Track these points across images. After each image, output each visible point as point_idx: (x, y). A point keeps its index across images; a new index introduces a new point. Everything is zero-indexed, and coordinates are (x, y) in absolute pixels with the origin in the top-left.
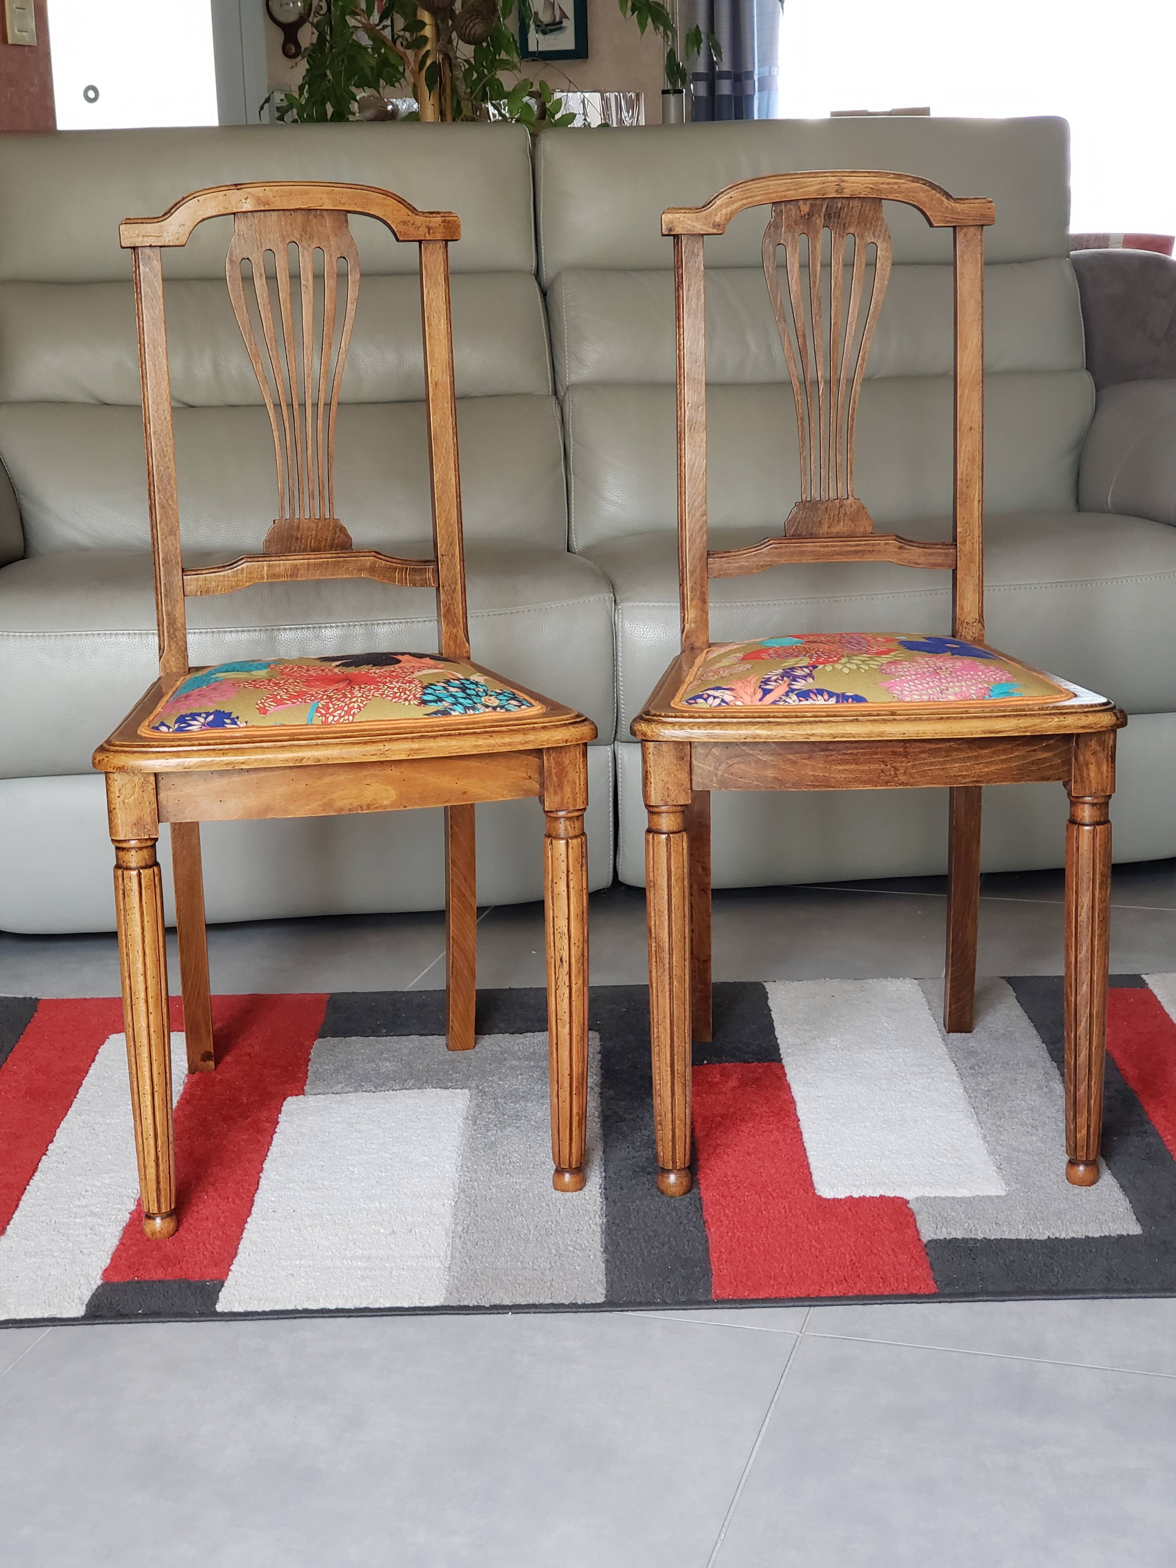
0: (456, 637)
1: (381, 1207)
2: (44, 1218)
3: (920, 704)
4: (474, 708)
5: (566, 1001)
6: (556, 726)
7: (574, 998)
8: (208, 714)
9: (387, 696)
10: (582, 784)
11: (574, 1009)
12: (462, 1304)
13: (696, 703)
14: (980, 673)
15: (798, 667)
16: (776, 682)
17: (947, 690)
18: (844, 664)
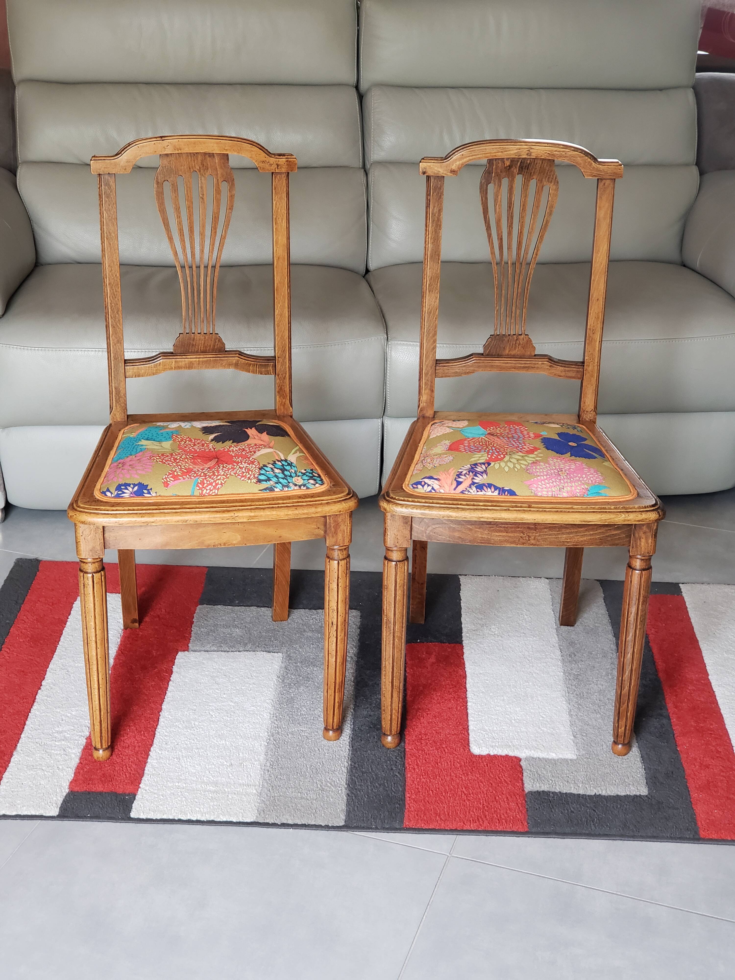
0: (285, 404)
1: (226, 744)
2: (38, 740)
3: (546, 498)
4: (288, 486)
5: (334, 644)
6: (335, 502)
7: (338, 643)
8: (135, 485)
9: (239, 475)
10: (348, 532)
11: (338, 649)
12: (265, 822)
13: (417, 488)
14: (584, 476)
15: (479, 463)
16: (465, 476)
17: (563, 489)
18: (506, 462)
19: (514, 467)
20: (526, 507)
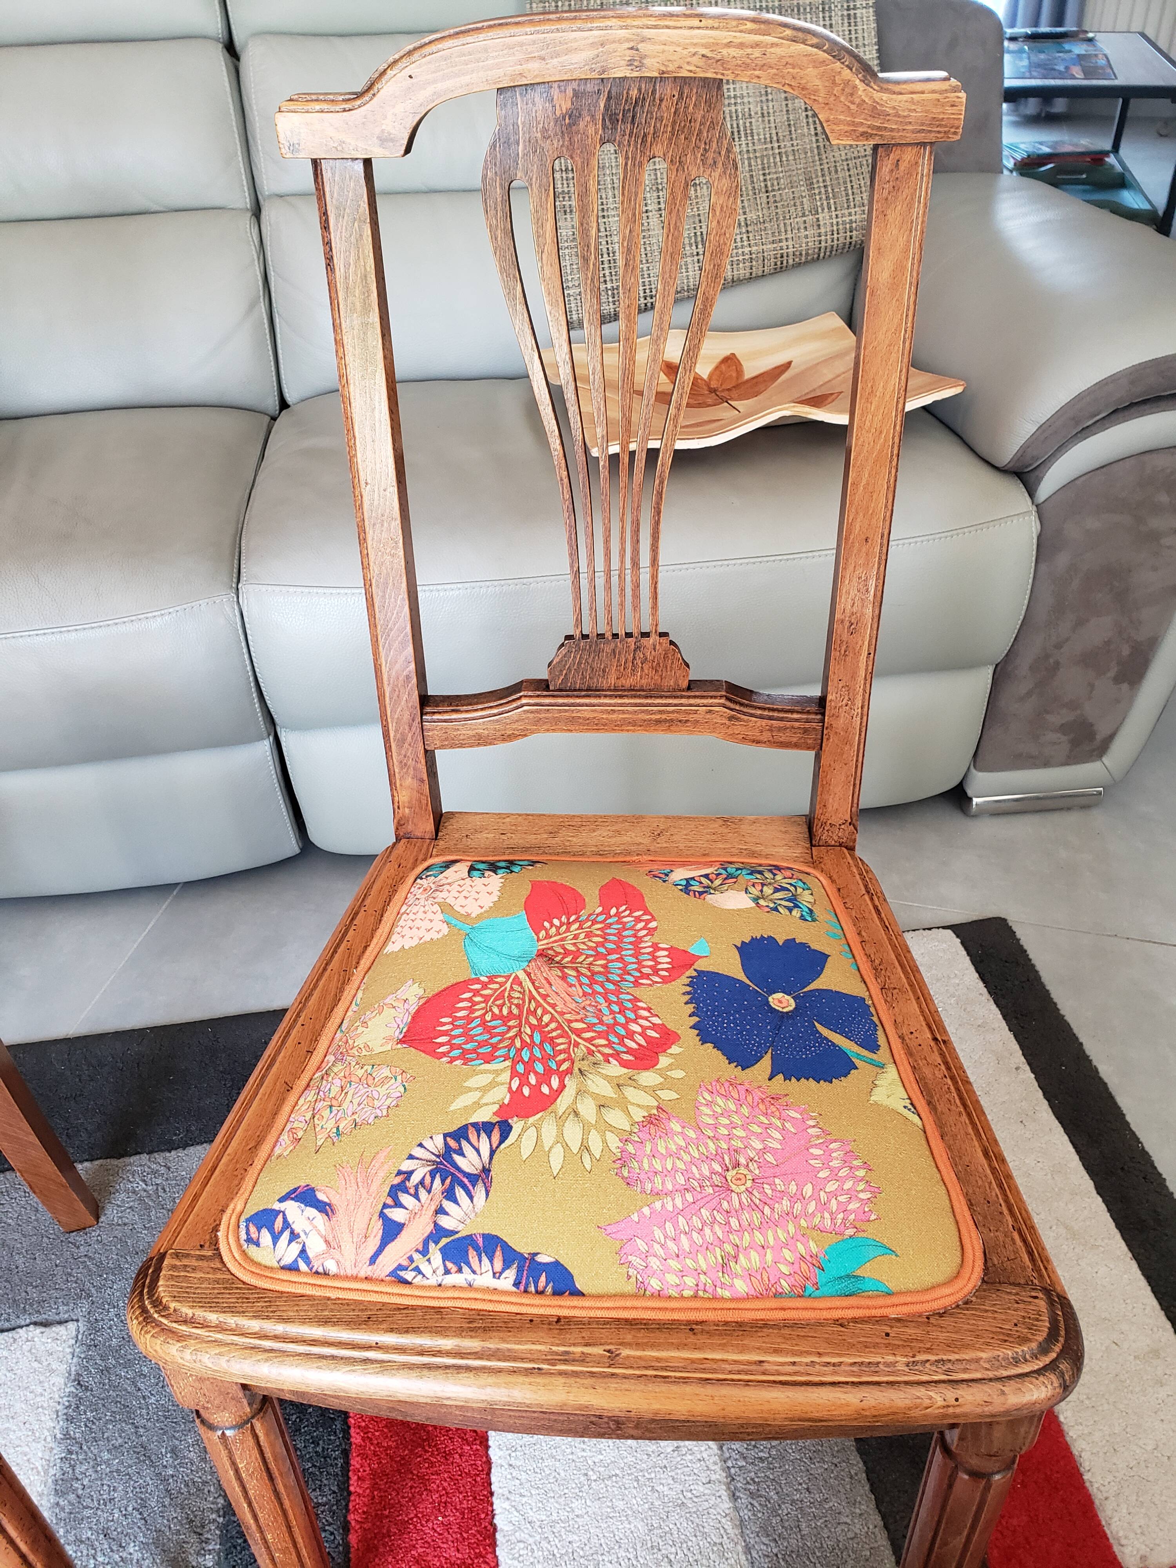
13: (258, 1245)
14: (808, 1190)
15: (475, 1125)
16: (416, 1196)
17: (736, 1258)
18: (561, 1120)
19: (585, 1147)
20: (598, 1364)
